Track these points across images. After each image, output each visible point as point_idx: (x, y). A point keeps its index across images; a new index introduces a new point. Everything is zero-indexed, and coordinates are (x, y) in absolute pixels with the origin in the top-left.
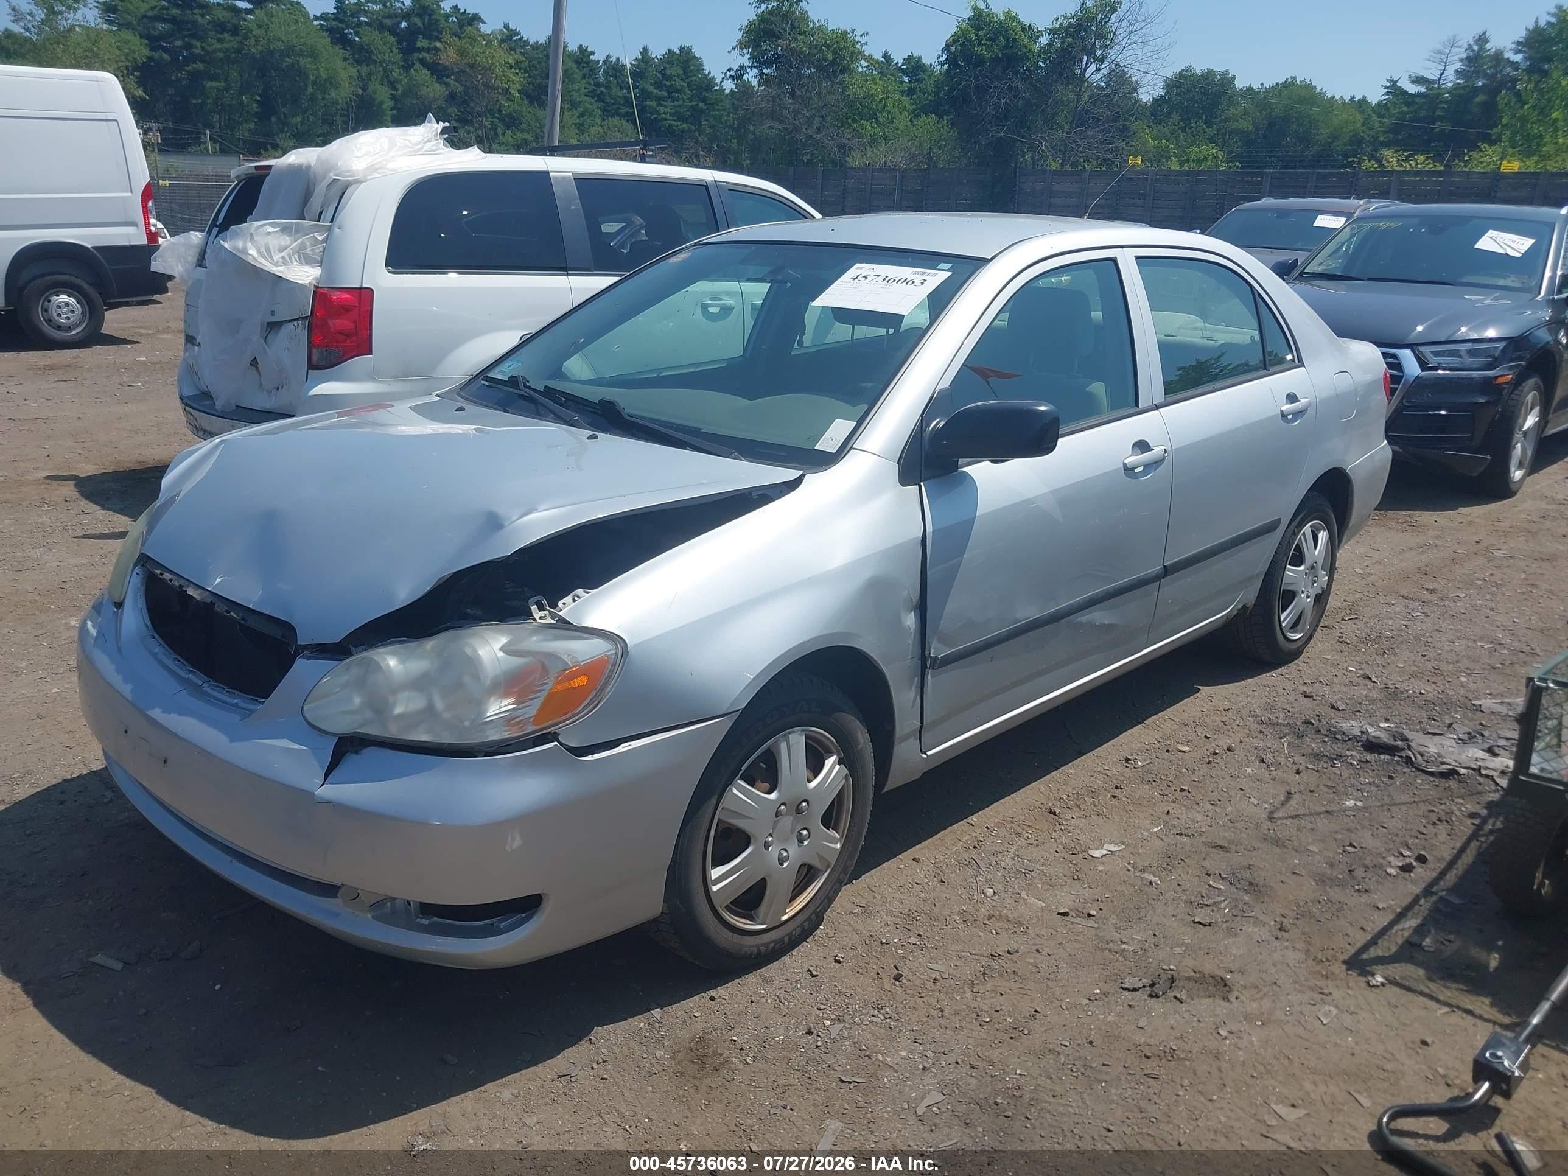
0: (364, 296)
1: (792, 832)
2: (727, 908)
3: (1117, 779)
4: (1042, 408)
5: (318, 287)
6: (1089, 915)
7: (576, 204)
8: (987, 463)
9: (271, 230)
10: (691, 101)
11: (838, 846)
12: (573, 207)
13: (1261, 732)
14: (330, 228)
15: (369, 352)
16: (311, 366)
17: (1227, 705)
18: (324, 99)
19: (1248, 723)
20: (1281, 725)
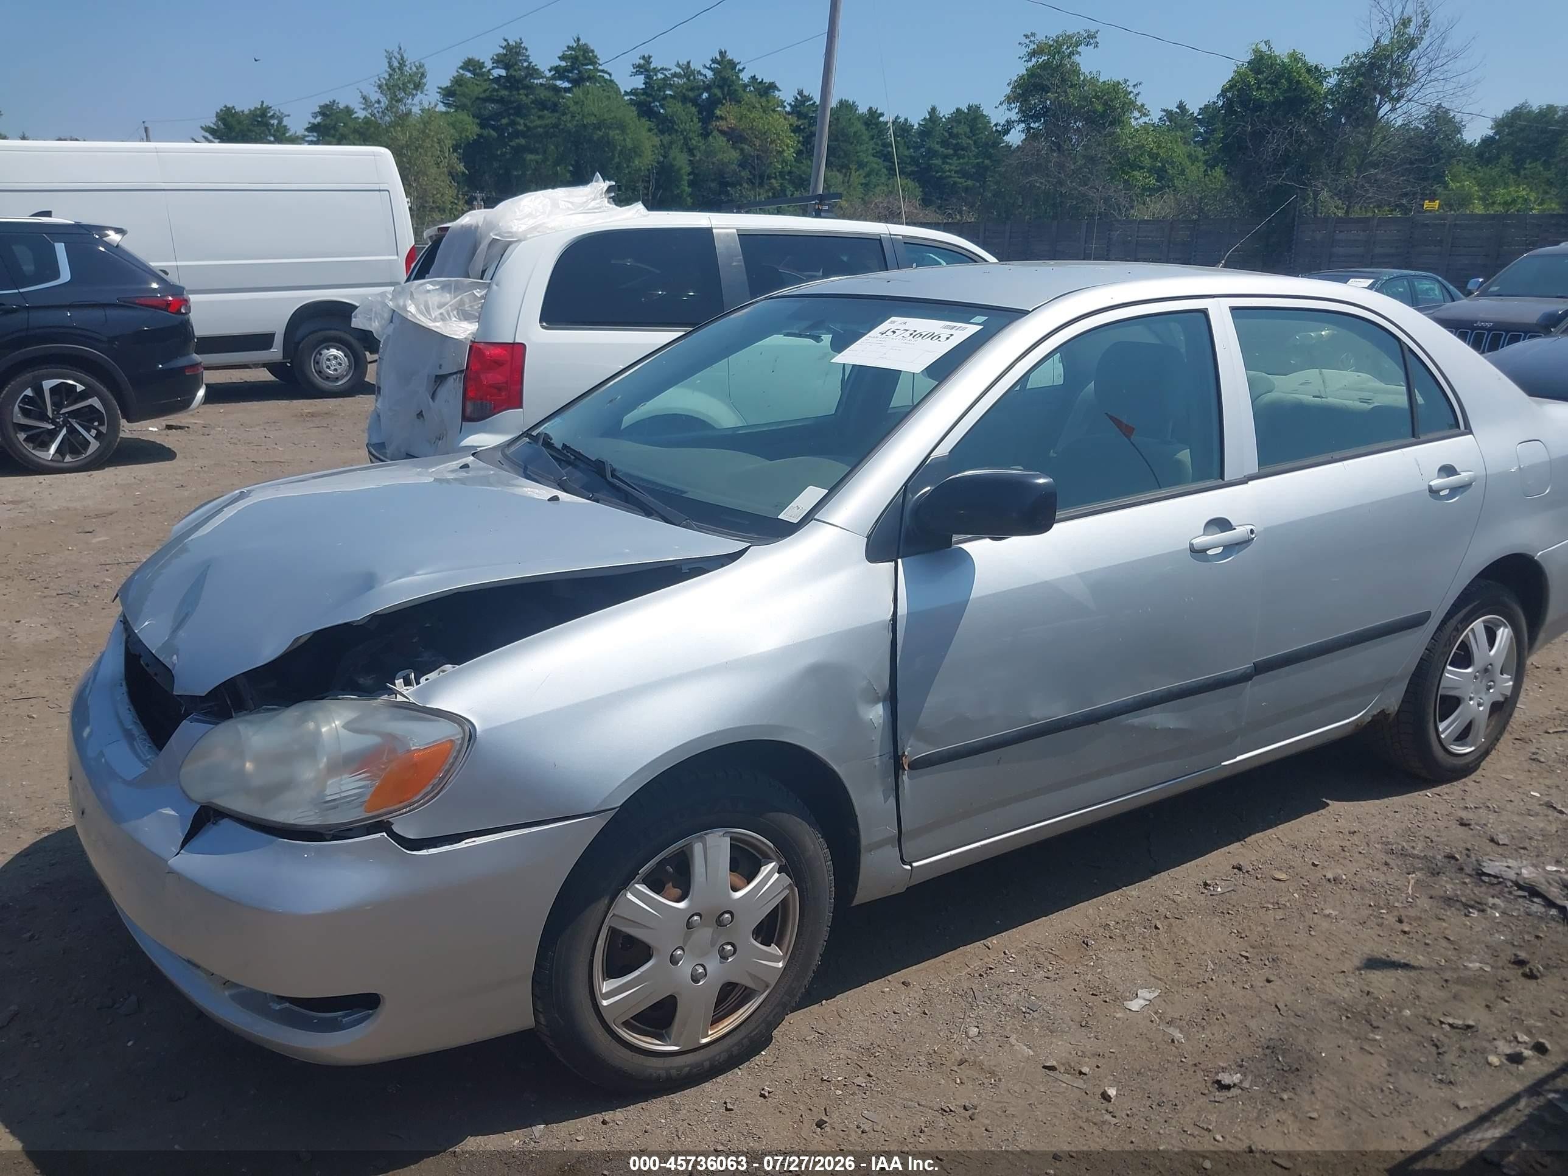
0: (516, 351)
1: (713, 945)
2: (626, 1024)
3: (1185, 907)
4: (1041, 481)
5: (475, 342)
6: (1081, 1073)
7: (738, 261)
8: (988, 540)
9: (430, 287)
10: (977, 158)
11: (780, 965)
12: (735, 264)
13: (1386, 864)
14: (489, 286)
15: (520, 405)
16: (465, 418)
17: (1355, 826)
18: (628, 167)
19: (1373, 851)
20: (1415, 857)
